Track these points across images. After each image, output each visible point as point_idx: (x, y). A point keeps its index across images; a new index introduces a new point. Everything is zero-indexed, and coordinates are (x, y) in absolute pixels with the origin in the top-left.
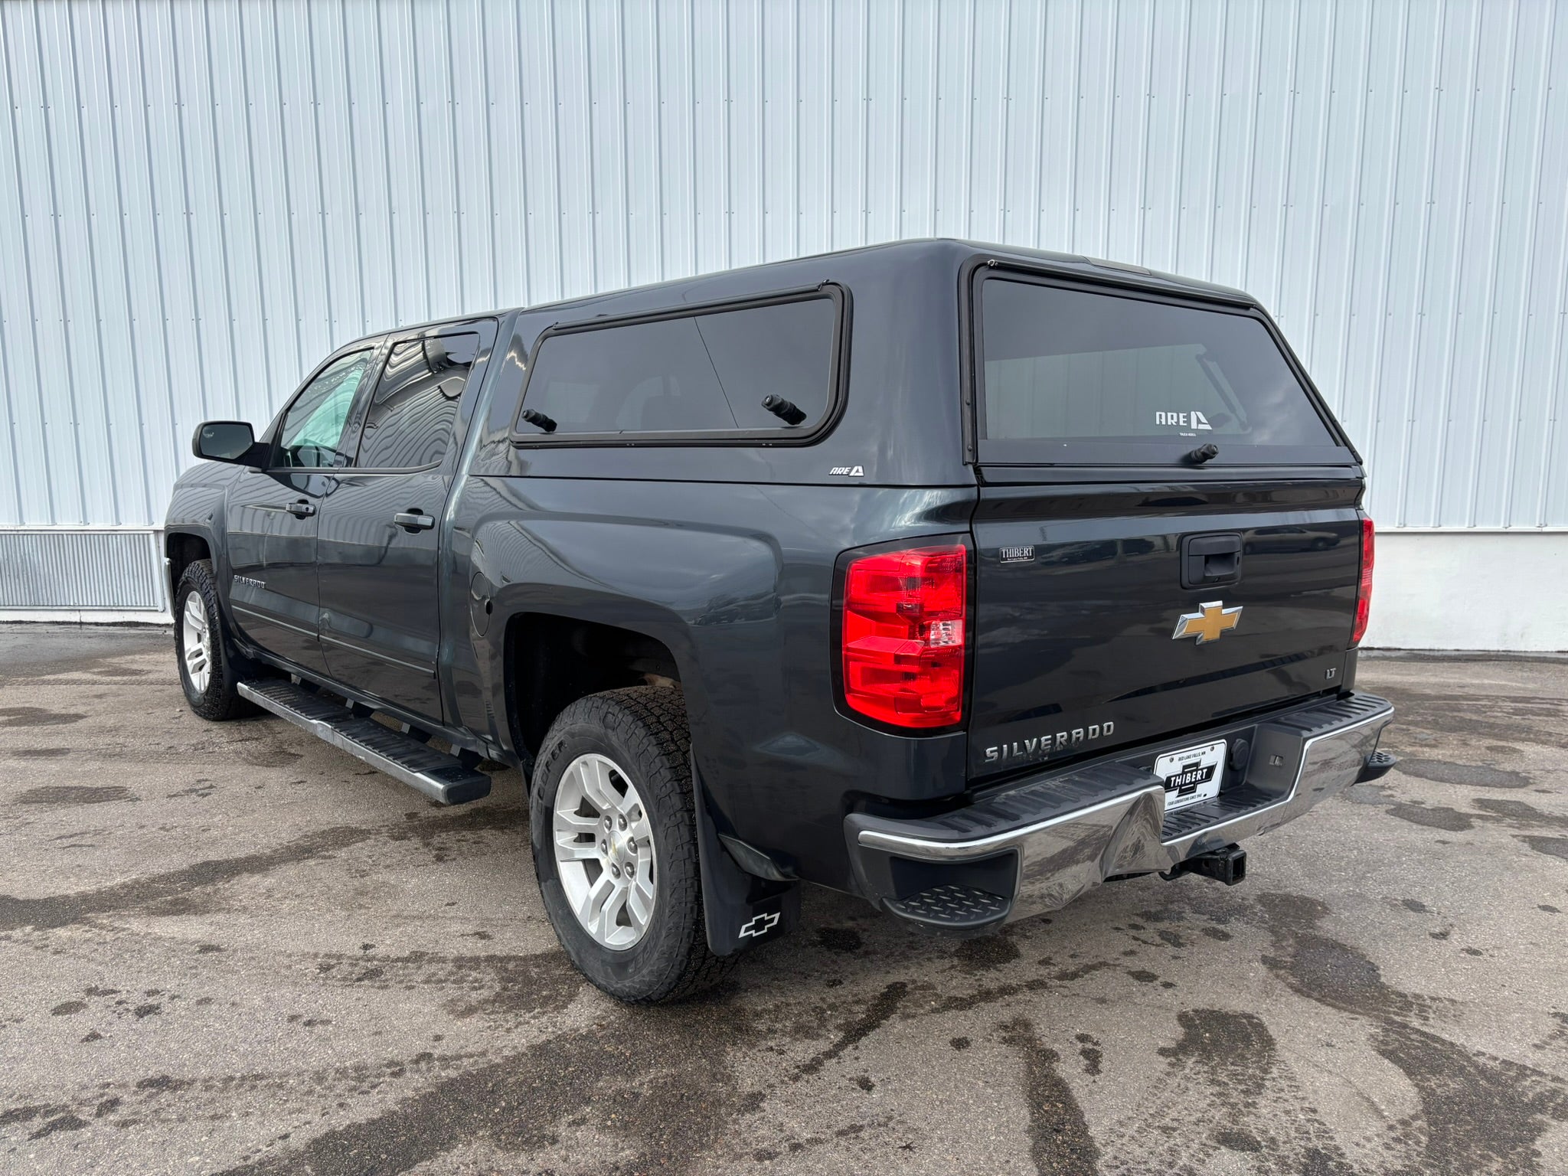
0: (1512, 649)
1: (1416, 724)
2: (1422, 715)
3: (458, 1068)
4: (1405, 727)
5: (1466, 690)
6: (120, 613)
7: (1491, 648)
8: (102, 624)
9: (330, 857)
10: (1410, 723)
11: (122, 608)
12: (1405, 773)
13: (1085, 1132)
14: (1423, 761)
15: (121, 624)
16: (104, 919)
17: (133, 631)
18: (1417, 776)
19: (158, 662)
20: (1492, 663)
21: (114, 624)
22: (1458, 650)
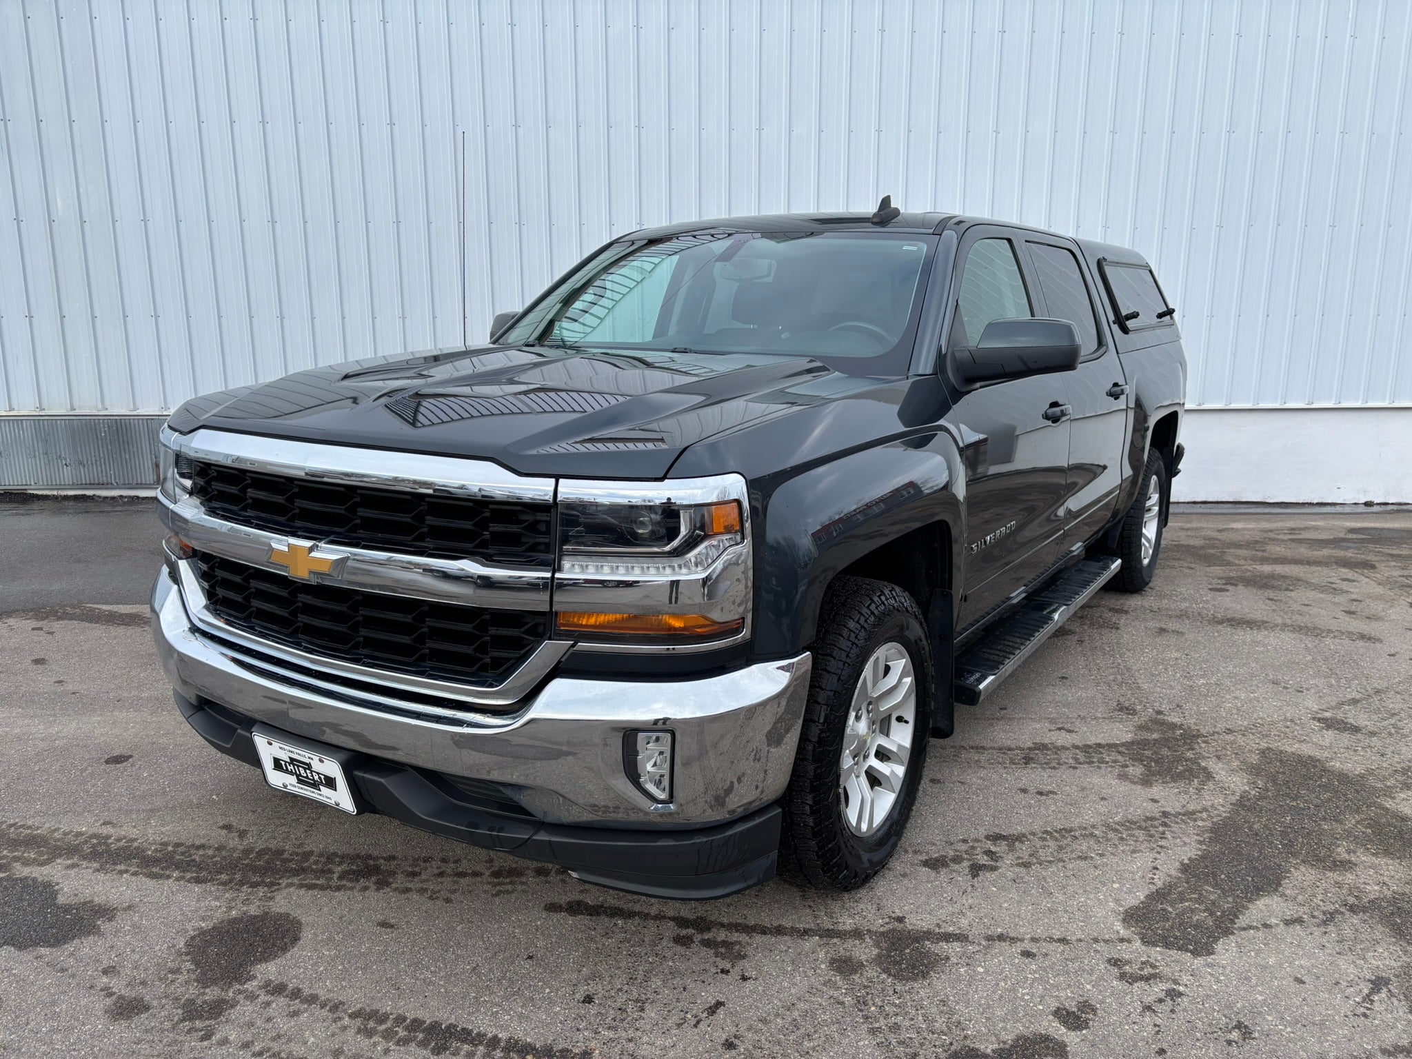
3: (1203, 820)
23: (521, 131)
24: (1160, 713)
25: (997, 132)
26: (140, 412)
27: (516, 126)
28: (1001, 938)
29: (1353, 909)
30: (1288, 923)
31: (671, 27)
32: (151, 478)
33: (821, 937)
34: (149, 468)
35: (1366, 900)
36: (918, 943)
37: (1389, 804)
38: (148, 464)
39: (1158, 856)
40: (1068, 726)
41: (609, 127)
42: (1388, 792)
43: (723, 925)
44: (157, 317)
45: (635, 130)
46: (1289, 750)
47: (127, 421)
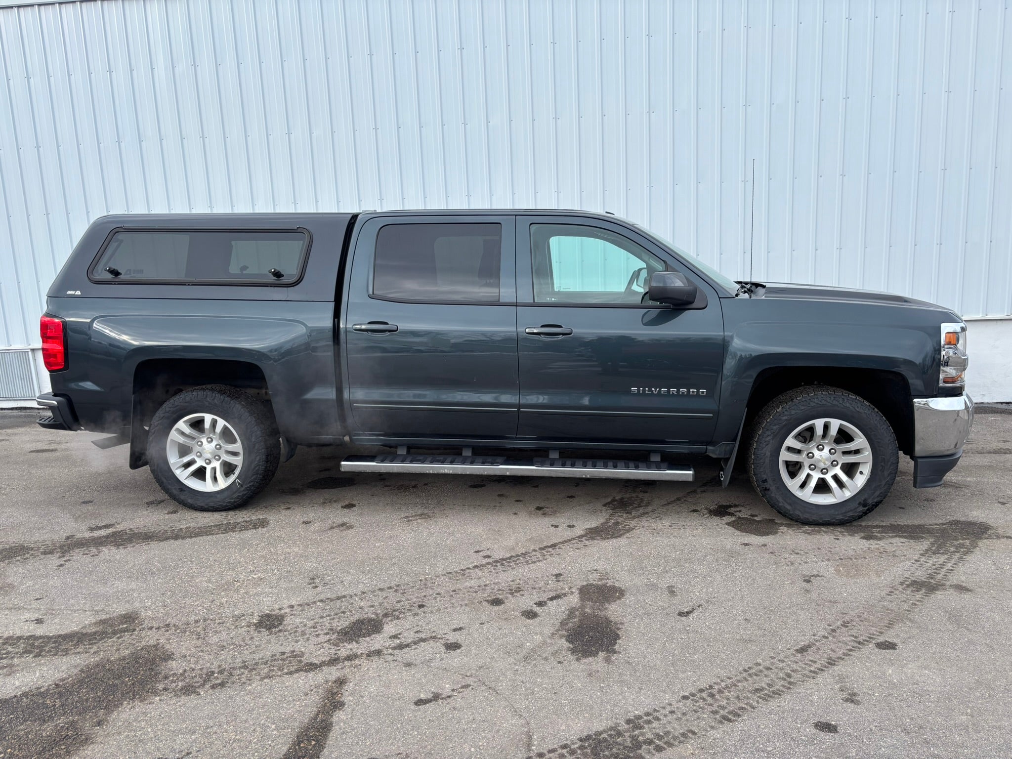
6: (15, 401)
8: (5, 409)
11: (16, 399)
15: (16, 409)
17: (23, 413)
19: (8, 435)
21: (12, 409)
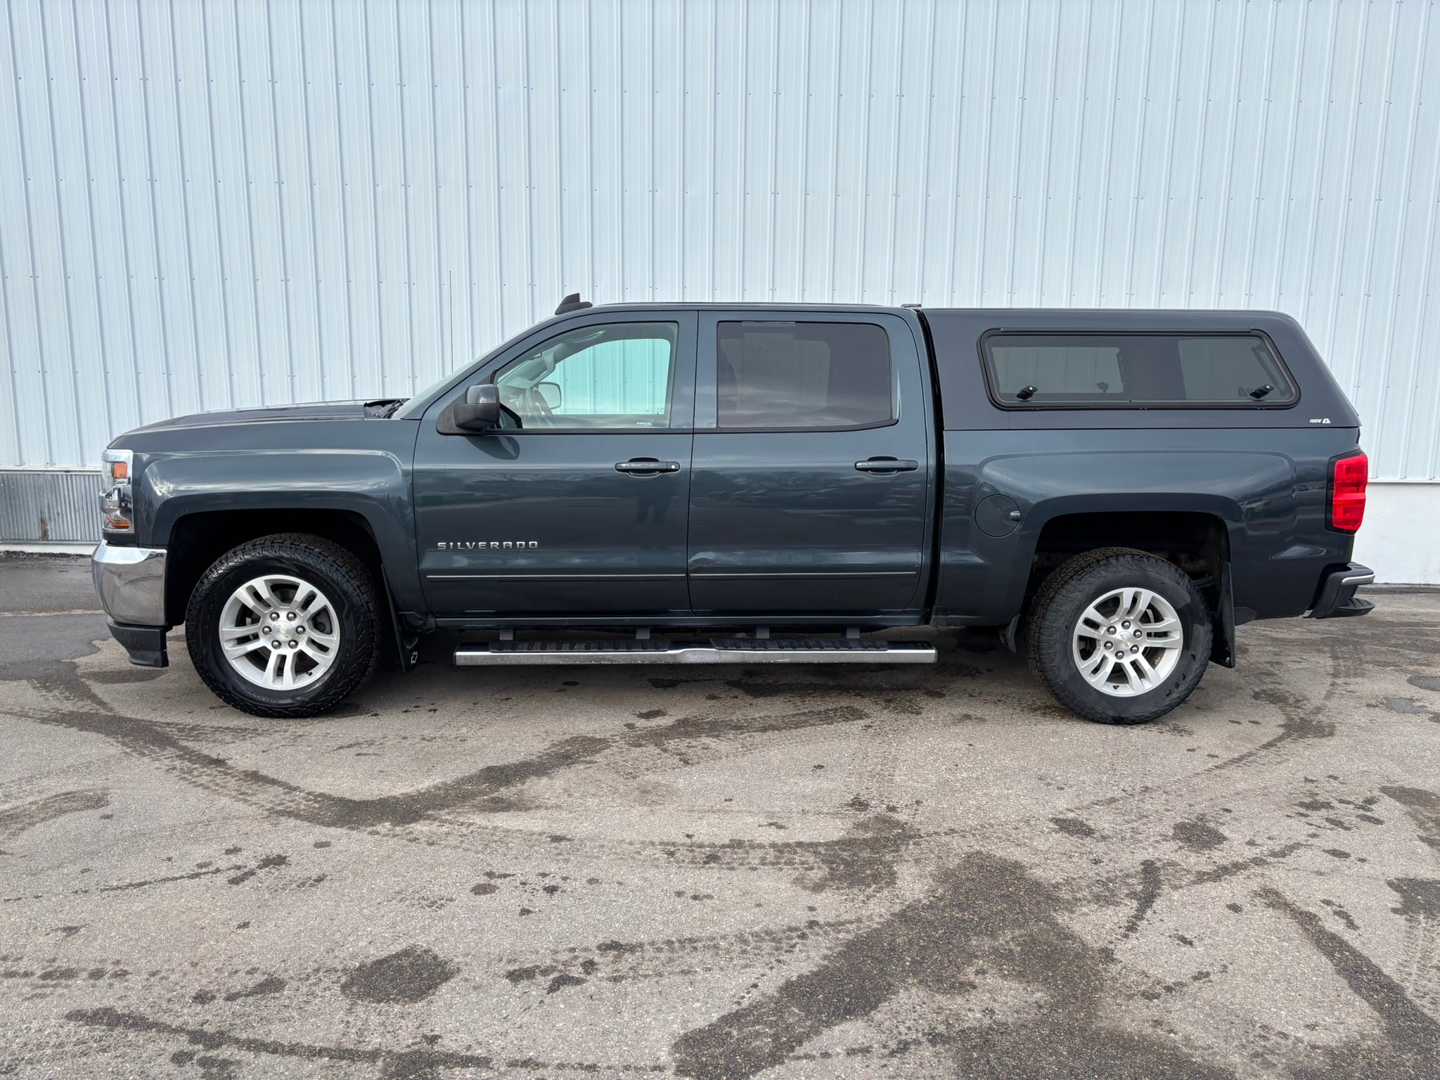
0: (1431, 583)
1: (1401, 646)
2: (1401, 639)
3: (848, 932)
4: (1394, 649)
5: (1419, 617)
7: (1414, 582)
9: (591, 762)
10: (1396, 646)
12: (1420, 687)
13: (1380, 973)
14: (1426, 677)
16: (444, 814)
18: (1432, 690)
20: (1420, 595)
22: (1387, 584)
23: (410, 190)
24: (892, 809)
25: (897, 195)
26: (26, 467)
27: (406, 185)
28: (525, 1064)
29: (934, 1038)
30: (851, 1052)
31: (562, 88)
32: (37, 533)
33: (331, 1058)
34: (34, 524)
35: (957, 1030)
36: (431, 1067)
37: (1062, 918)
38: (35, 520)
39: (769, 972)
40: (780, 822)
41: (499, 188)
42: (1070, 906)
43: (237, 1041)
44: (44, 372)
45: (526, 191)
46: (999, 853)
47: (14, 476)
